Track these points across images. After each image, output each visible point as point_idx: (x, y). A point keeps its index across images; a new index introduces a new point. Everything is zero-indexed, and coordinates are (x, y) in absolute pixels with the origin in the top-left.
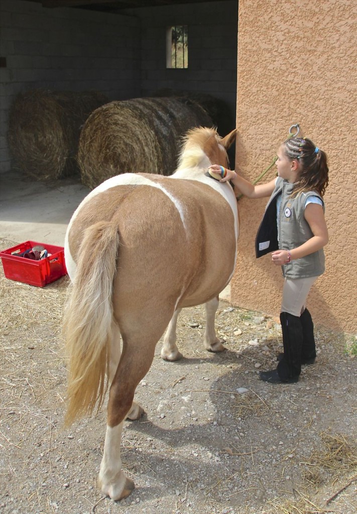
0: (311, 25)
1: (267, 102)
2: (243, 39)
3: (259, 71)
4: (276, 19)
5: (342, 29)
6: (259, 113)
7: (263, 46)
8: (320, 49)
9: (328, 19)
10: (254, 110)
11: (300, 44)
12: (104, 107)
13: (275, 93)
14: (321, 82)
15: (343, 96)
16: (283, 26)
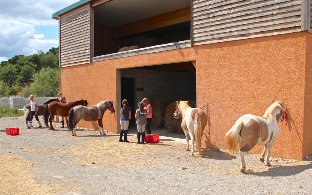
0: (209, 83)
1: (202, 99)
2: (197, 86)
3: (200, 93)
4: (203, 82)
5: (214, 84)
6: (201, 101)
7: (201, 88)
8: (211, 88)
9: (212, 83)
10: (200, 101)
11: (207, 87)
12: (173, 103)
13: (203, 97)
14: (211, 95)
15: (215, 97)
16: (204, 84)
